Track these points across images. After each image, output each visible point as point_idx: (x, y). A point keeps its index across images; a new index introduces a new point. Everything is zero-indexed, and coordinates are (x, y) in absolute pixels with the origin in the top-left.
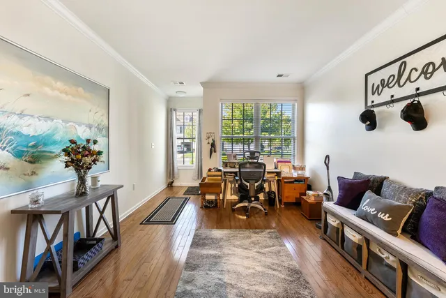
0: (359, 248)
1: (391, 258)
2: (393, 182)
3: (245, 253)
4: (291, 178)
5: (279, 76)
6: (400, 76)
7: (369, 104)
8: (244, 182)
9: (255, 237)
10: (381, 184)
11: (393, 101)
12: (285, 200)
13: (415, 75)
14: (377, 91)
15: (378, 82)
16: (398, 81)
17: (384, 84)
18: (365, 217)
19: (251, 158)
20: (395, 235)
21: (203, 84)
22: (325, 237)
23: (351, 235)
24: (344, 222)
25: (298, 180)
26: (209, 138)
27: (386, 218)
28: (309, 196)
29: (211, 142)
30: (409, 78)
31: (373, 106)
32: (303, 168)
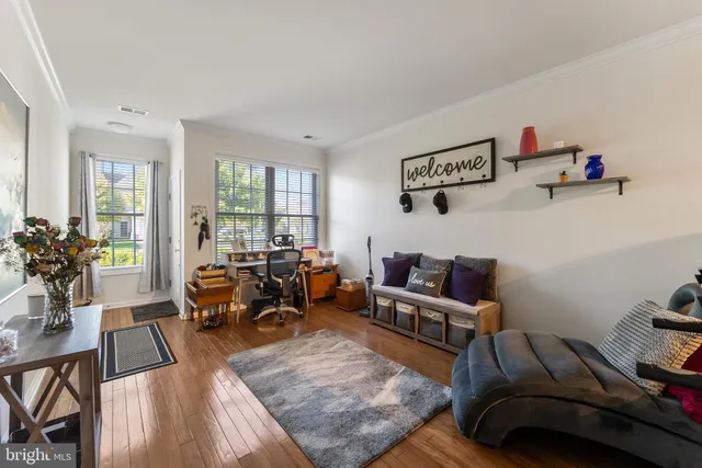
0: (412, 317)
1: (438, 314)
2: (427, 257)
3: (314, 358)
4: (319, 268)
5: (308, 137)
6: (430, 169)
7: (406, 188)
8: (274, 278)
9: (312, 342)
10: (419, 259)
11: (425, 188)
12: (314, 297)
13: (440, 170)
14: (412, 176)
15: (412, 170)
16: (429, 172)
17: (418, 172)
18: (415, 289)
19: (284, 245)
20: (438, 297)
21: (184, 122)
22: (375, 321)
23: (403, 308)
24: (396, 299)
25: (326, 269)
26: (196, 214)
27: (431, 285)
28: (346, 285)
29: (200, 221)
30: (436, 171)
31: (409, 190)
32: (331, 255)
